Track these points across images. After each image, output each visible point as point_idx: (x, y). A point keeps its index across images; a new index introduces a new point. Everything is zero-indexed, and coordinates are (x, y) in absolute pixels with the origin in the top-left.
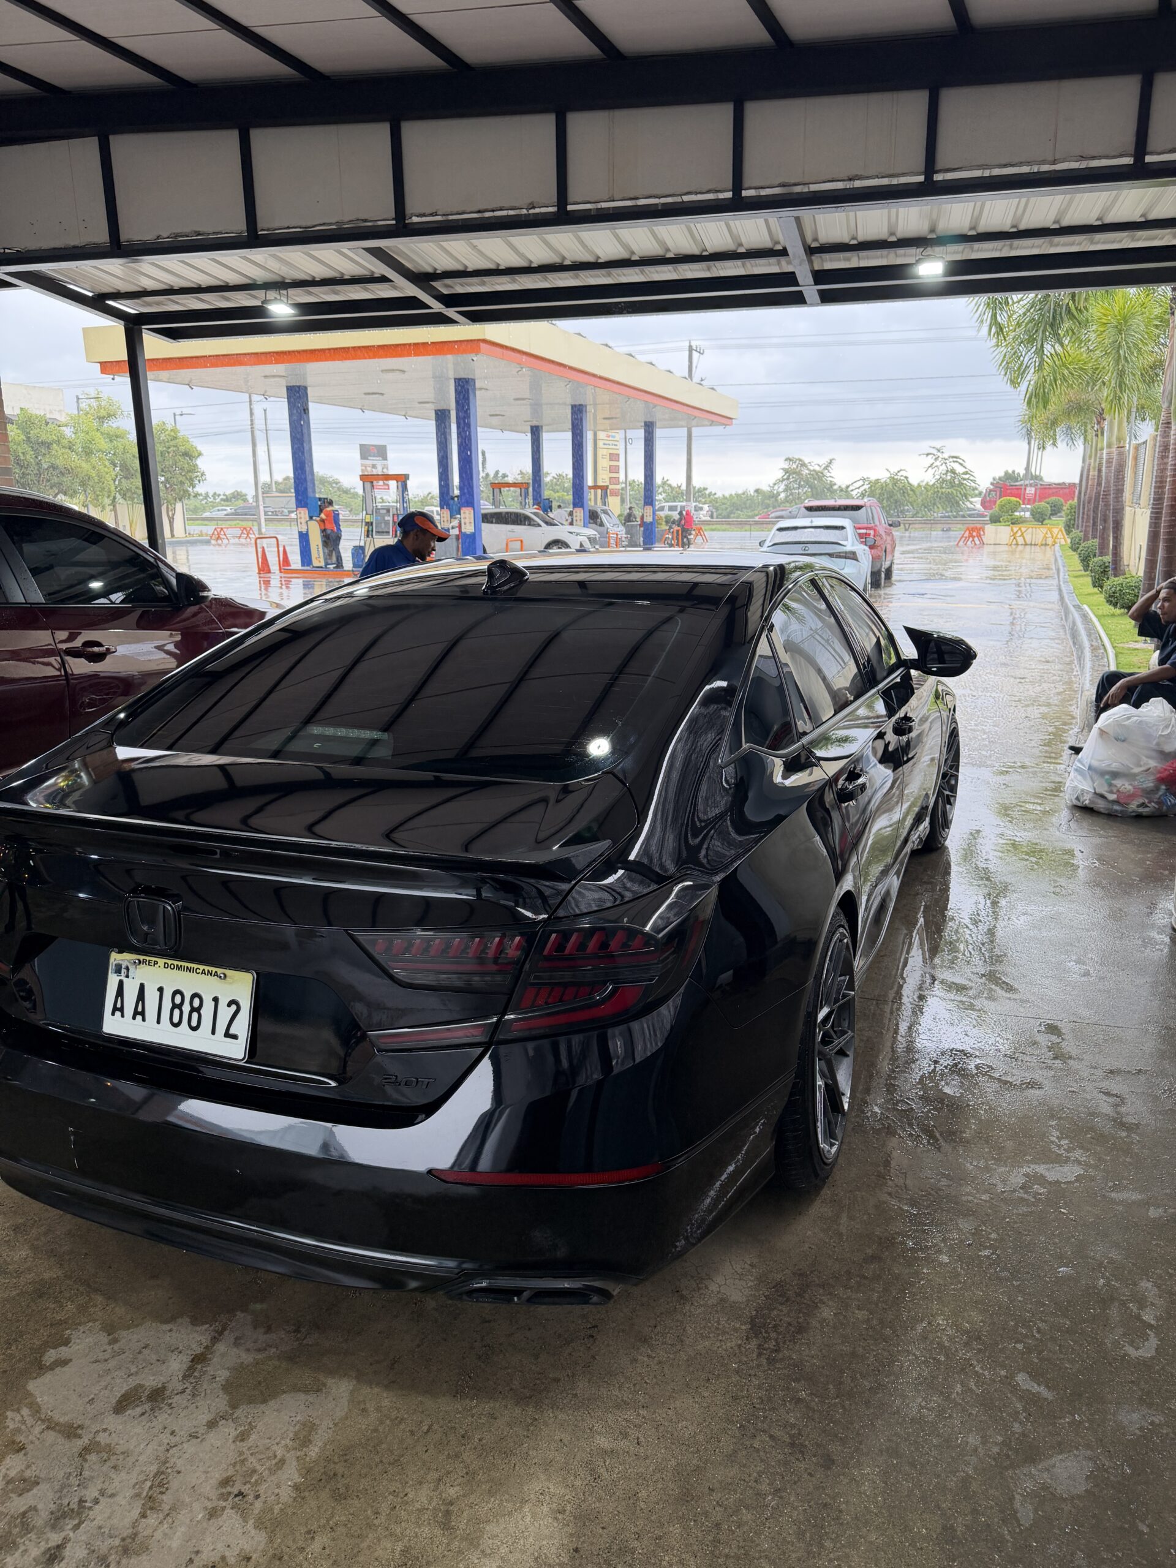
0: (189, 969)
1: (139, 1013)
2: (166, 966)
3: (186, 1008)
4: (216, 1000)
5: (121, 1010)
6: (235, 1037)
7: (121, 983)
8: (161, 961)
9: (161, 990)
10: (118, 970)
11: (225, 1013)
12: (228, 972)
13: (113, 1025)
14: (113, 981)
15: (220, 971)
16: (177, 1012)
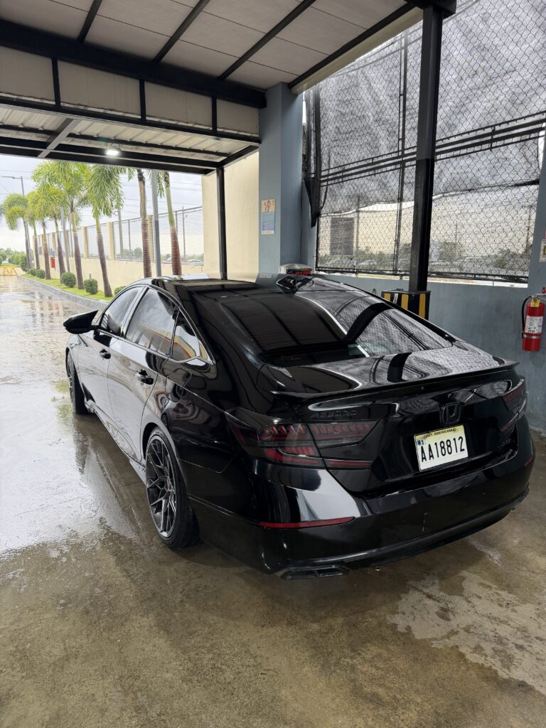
0: (443, 432)
1: (431, 456)
2: (435, 434)
3: (446, 447)
4: (454, 439)
5: (425, 458)
6: (463, 450)
7: (422, 447)
8: (433, 433)
9: (436, 444)
10: (419, 443)
11: (458, 442)
12: (456, 428)
13: (424, 465)
14: (419, 448)
15: (453, 428)
16: (443, 450)
